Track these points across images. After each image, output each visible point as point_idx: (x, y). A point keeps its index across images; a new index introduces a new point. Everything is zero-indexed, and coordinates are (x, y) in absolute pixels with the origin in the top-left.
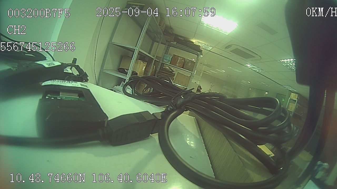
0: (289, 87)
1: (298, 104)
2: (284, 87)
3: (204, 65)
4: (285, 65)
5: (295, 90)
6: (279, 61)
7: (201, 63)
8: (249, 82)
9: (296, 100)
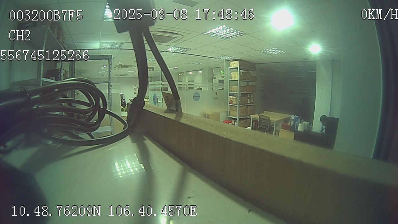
0: (225, 57)
1: (240, 70)
2: (219, 59)
3: (118, 68)
4: (213, 35)
5: (233, 58)
6: (205, 33)
7: (115, 67)
8: (175, 68)
9: (237, 68)
